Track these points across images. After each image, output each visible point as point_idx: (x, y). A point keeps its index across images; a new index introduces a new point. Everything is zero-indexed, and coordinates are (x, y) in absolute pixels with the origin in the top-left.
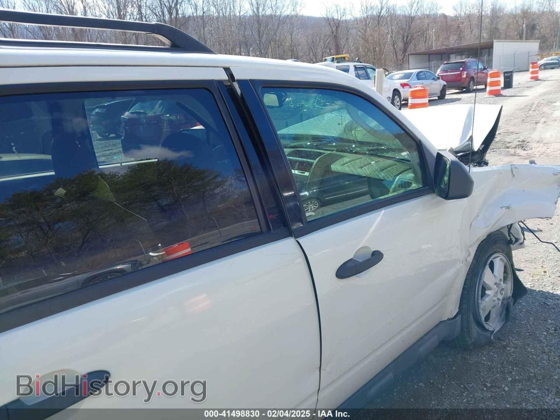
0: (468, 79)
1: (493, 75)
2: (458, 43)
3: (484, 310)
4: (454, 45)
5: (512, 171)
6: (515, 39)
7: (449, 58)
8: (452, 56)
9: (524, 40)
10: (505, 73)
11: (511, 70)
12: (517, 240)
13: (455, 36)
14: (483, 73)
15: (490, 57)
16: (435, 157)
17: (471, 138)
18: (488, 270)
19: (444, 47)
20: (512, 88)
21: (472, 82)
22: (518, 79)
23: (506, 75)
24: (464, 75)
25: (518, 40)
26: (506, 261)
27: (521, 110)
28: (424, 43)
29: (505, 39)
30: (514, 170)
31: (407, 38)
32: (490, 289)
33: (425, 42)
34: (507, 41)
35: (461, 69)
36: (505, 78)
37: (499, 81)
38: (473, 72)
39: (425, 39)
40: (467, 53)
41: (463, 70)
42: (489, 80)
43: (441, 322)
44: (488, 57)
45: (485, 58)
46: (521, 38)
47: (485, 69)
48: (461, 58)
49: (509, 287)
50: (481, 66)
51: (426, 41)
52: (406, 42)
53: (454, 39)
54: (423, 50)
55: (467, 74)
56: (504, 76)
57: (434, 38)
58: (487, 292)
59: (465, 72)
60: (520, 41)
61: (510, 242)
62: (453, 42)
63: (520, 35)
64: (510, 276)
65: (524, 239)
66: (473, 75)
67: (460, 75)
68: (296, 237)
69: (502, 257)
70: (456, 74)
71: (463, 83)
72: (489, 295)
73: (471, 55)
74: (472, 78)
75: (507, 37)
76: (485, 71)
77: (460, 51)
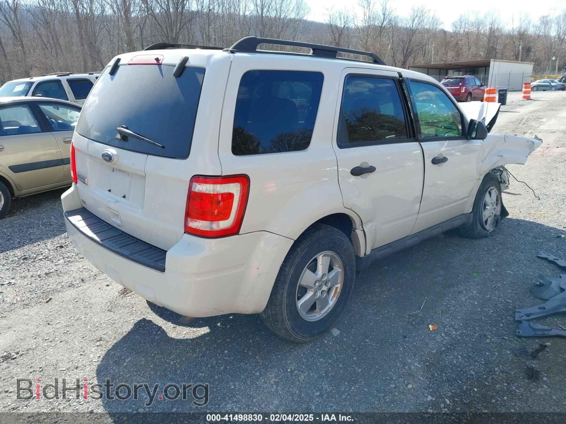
0: (466, 94)
1: (489, 92)
2: (455, 60)
3: (485, 216)
4: (451, 61)
5: (505, 138)
6: (511, 60)
7: (447, 74)
8: (450, 72)
9: (520, 62)
10: (500, 91)
11: (506, 89)
12: (504, 182)
13: (452, 52)
14: (480, 89)
15: (486, 75)
16: (469, 122)
17: (484, 119)
18: (487, 194)
19: (442, 62)
20: (505, 105)
21: (469, 97)
22: (511, 97)
23: (501, 92)
24: (462, 90)
25: (513, 60)
26: (497, 192)
27: (512, 122)
28: (422, 56)
29: (502, 59)
30: (506, 138)
31: (407, 50)
32: (488, 206)
33: (424, 57)
34: (504, 61)
35: (461, 84)
36: (500, 95)
37: (495, 97)
38: (470, 88)
39: (424, 53)
40: (464, 69)
41: (463, 86)
42: (486, 96)
43: (463, 214)
44: (484, 75)
45: (482, 76)
46: (517, 58)
47: (482, 86)
48: (459, 75)
49: (499, 208)
50: (478, 83)
51: (425, 55)
52: (406, 54)
53: (452, 55)
54: (422, 63)
55: (466, 89)
56: (499, 93)
57: (433, 52)
58: (487, 207)
59: (464, 88)
60: (515, 62)
61: (501, 182)
62: (450, 58)
63: (516, 56)
64: (499, 203)
65: (509, 184)
66: (471, 91)
67: (459, 90)
68: (419, 142)
69: (495, 190)
70: (455, 89)
71: (462, 98)
72: (488, 209)
73: (468, 72)
74: (470, 93)
75: (503, 57)
76: (482, 88)
77: (458, 68)
